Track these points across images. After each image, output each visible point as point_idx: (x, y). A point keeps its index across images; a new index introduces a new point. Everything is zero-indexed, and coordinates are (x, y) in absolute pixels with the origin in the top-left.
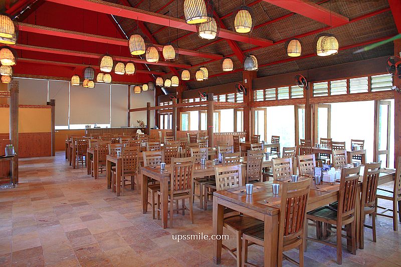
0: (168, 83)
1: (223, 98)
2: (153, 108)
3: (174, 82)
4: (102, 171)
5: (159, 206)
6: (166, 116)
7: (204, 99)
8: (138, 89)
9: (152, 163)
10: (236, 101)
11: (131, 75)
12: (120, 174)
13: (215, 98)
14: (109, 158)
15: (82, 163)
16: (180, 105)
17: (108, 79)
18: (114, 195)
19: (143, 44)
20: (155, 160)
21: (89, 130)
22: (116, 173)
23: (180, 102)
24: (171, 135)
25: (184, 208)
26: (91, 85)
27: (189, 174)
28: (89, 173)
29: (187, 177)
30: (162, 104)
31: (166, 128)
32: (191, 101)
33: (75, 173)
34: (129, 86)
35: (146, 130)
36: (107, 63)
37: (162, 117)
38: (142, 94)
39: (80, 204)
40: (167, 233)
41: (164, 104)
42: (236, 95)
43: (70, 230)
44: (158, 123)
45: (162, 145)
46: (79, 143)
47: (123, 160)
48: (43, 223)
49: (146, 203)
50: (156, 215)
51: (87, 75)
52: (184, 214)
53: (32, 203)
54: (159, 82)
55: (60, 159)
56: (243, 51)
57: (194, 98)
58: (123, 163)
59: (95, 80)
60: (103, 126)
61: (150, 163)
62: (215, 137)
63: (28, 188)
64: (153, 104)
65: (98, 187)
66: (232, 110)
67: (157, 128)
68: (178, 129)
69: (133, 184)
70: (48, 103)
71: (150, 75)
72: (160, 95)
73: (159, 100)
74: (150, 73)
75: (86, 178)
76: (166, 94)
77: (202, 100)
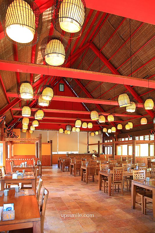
0: (110, 131)
1: (142, 138)
2: (101, 144)
3: (113, 130)
4: (77, 173)
5: (107, 187)
6: (109, 148)
7: (131, 139)
8: (93, 134)
9: (104, 170)
10: (150, 139)
11: (91, 129)
12: (88, 175)
13: (137, 138)
14: (82, 167)
15: (67, 169)
16: (117, 142)
17: (78, 130)
18: (85, 183)
19: (98, 115)
20: (105, 168)
21: (68, 154)
22: (86, 174)
23: (116, 140)
24: (112, 157)
26: (69, 133)
28: (71, 174)
30: (106, 142)
31: (109, 154)
32: (123, 140)
33: (65, 174)
34: (88, 132)
35: (97, 155)
36: (78, 123)
37: (106, 148)
38: (95, 138)
40: (111, 198)
42: (149, 136)
44: (104, 151)
45: (107, 162)
46: (66, 160)
47: (89, 168)
49: (101, 186)
51: (68, 128)
54: (105, 130)
55: (55, 168)
56: (153, 112)
57: (125, 137)
58: (89, 170)
59: (71, 131)
60: (75, 153)
61: (103, 170)
62: (137, 159)
64: (101, 141)
65: (77, 180)
66: (148, 144)
67: (104, 154)
68: (116, 154)
69: (93, 179)
70: (49, 142)
71: (99, 126)
72: (105, 137)
73: (104, 139)
74: (99, 125)
75: (70, 176)
76: (108, 136)
77: (130, 139)
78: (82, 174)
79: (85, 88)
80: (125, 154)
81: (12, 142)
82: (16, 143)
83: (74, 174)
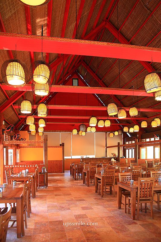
0: (131, 130)
2: (121, 146)
3: (136, 129)
4: (91, 182)
5: (129, 206)
6: (130, 150)
7: (158, 139)
8: (111, 135)
9: (124, 180)
11: (108, 127)
12: (103, 185)
14: (96, 176)
15: (80, 177)
16: (140, 143)
17: (94, 130)
18: (100, 197)
19: (116, 108)
22: (101, 184)
23: (140, 141)
24: (134, 161)
25: (146, 208)
26: (84, 134)
27: (151, 188)
28: (84, 183)
29: (149, 190)
30: (127, 143)
31: (130, 157)
32: (148, 140)
33: (76, 183)
34: (106, 133)
35: (117, 159)
36: (93, 121)
37: (127, 151)
38: (115, 138)
39: (80, 200)
40: (136, 223)
41: (129, 143)
43: (76, 214)
44: (124, 154)
45: (129, 168)
46: (78, 166)
47: (105, 177)
48: (62, 208)
49: (120, 203)
50: (127, 211)
51: (82, 129)
52: (146, 212)
53: (56, 197)
54: (125, 129)
55: (67, 175)
57: (150, 138)
58: (105, 179)
59: (86, 131)
60: (91, 157)
63: (53, 189)
64: (121, 143)
65: (90, 191)
67: (124, 158)
68: (139, 158)
69: (111, 191)
70: (61, 145)
71: (119, 126)
72: (126, 137)
73: (125, 141)
74: (119, 124)
75: (82, 185)
76: (130, 136)
77: (156, 139)
78: (97, 184)
79: (102, 81)
80: (150, 157)
81: (18, 146)
82: (24, 147)
83: (87, 183)
